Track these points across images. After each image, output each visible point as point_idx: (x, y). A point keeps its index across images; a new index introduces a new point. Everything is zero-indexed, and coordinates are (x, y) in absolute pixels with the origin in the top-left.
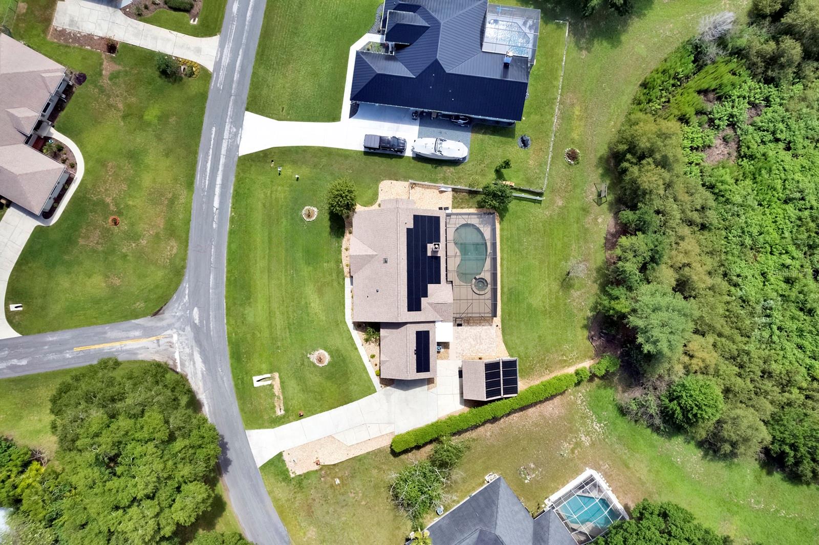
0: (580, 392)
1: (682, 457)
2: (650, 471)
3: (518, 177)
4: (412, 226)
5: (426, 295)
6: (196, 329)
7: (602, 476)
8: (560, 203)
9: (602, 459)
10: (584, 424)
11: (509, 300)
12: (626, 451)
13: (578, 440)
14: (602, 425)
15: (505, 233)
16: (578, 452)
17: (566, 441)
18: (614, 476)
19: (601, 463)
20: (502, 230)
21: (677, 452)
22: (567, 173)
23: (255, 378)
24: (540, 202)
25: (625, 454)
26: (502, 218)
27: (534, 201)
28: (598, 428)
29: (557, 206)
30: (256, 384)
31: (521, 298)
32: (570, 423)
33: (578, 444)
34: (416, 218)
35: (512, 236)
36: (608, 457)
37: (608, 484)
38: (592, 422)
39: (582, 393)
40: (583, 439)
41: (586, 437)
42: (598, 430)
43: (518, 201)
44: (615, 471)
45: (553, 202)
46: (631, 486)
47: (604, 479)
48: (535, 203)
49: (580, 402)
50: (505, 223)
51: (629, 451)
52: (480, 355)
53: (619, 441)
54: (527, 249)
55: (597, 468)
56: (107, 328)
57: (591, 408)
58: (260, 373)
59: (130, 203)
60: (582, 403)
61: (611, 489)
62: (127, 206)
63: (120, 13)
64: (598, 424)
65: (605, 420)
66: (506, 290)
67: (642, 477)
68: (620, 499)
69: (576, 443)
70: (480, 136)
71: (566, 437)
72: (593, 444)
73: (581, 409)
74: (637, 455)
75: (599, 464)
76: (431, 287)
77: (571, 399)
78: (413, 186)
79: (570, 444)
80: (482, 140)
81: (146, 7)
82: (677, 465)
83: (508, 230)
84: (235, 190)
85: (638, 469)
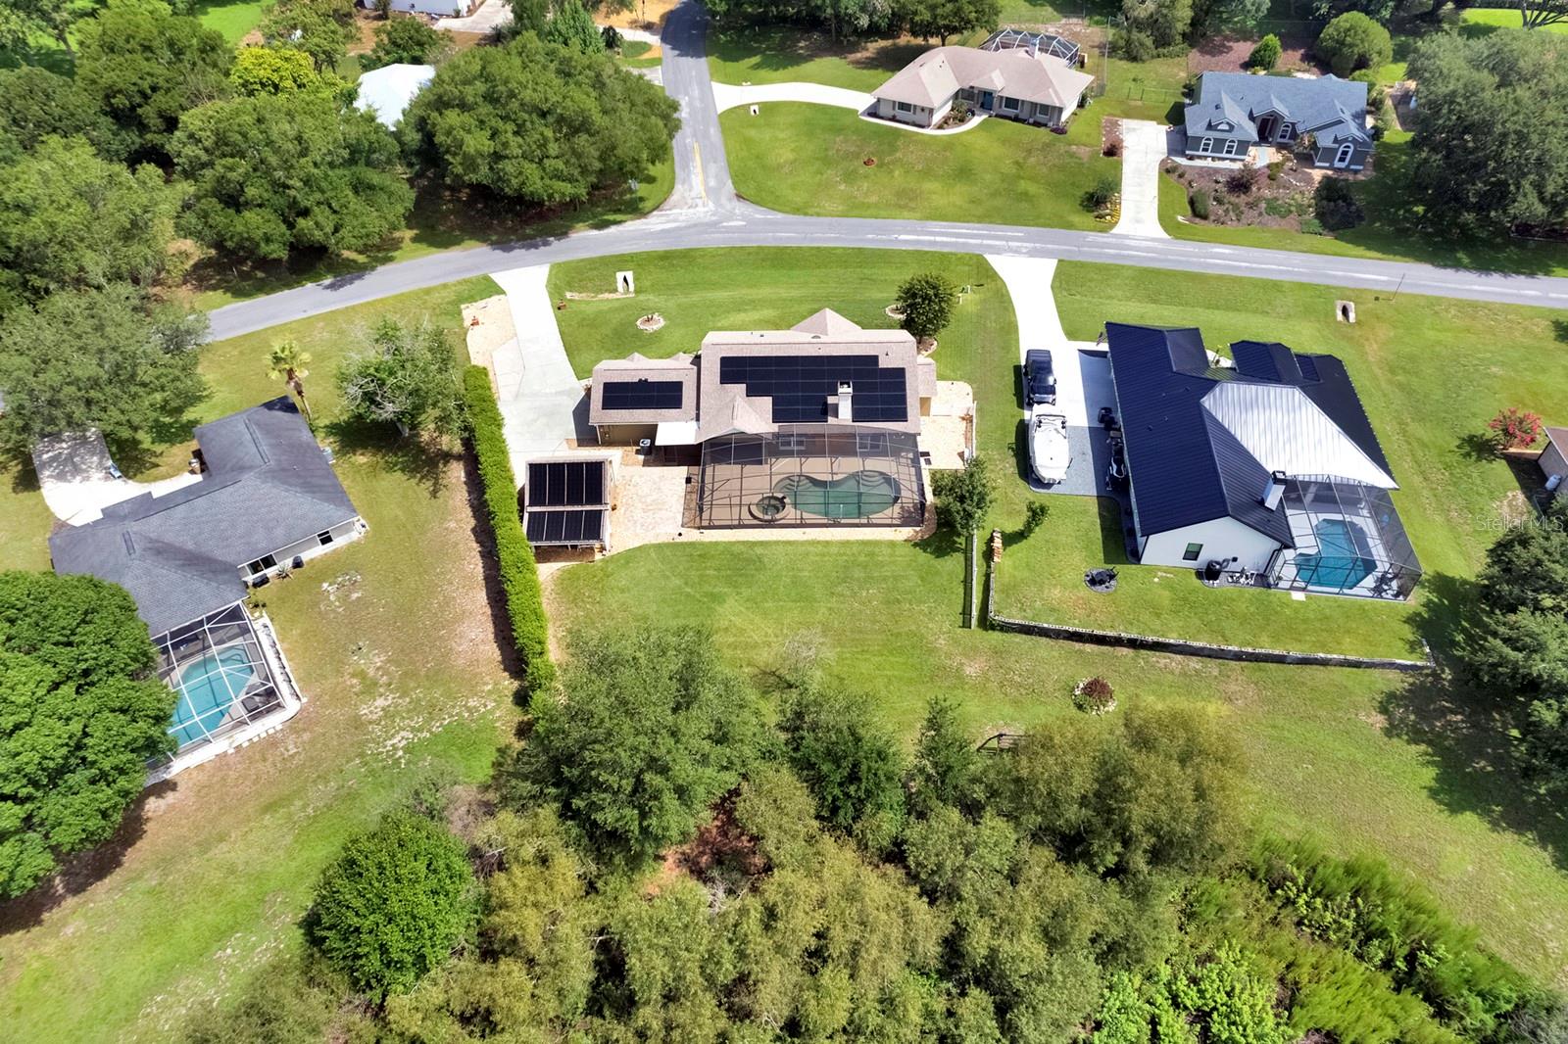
0: (497, 707)
1: (233, 960)
2: (232, 870)
3: (1015, 568)
4: (883, 364)
5: (750, 393)
6: (715, 224)
7: (271, 731)
8: (971, 670)
9: (312, 742)
10: (415, 708)
11: (736, 556)
12: (310, 810)
13: (382, 690)
14: (400, 753)
15: (887, 551)
16: (352, 686)
17: (389, 661)
18: (260, 766)
19: (306, 736)
20: (892, 544)
21: (254, 947)
22: (1049, 686)
23: (630, 275)
24: (966, 624)
25: (305, 807)
26: (922, 544)
27: (966, 612)
28: (395, 741)
29: (962, 664)
30: (620, 276)
31: (740, 580)
32: (427, 677)
33: (370, 688)
34: (900, 373)
35: (882, 565)
36: (312, 759)
37: (245, 745)
38: (413, 730)
39: (491, 712)
40: (380, 702)
41: (383, 709)
42: (389, 743)
43: (962, 578)
44: (272, 771)
45: (972, 652)
46: (215, 809)
47: (264, 735)
48: (964, 613)
49: (471, 703)
50: (909, 550)
51: (308, 817)
52: (620, 510)
53: (344, 792)
54: (854, 595)
55: (294, 725)
56: (723, 163)
57: (447, 729)
58: (636, 279)
59: (897, 173)
60: (469, 710)
61: (232, 751)
62: (891, 172)
63: (1164, 156)
64: (404, 742)
65: (408, 763)
66: (759, 550)
67: (224, 847)
68: (195, 773)
69: (375, 684)
70: (1094, 508)
71: (398, 664)
72: (358, 724)
73: (453, 707)
74: (289, 839)
75: (305, 730)
76: (766, 403)
77: (487, 684)
78: (968, 419)
79: (378, 669)
80: (1085, 512)
81: (1181, 176)
82: (214, 948)
83: (891, 555)
84: (927, 252)
85: (250, 837)
